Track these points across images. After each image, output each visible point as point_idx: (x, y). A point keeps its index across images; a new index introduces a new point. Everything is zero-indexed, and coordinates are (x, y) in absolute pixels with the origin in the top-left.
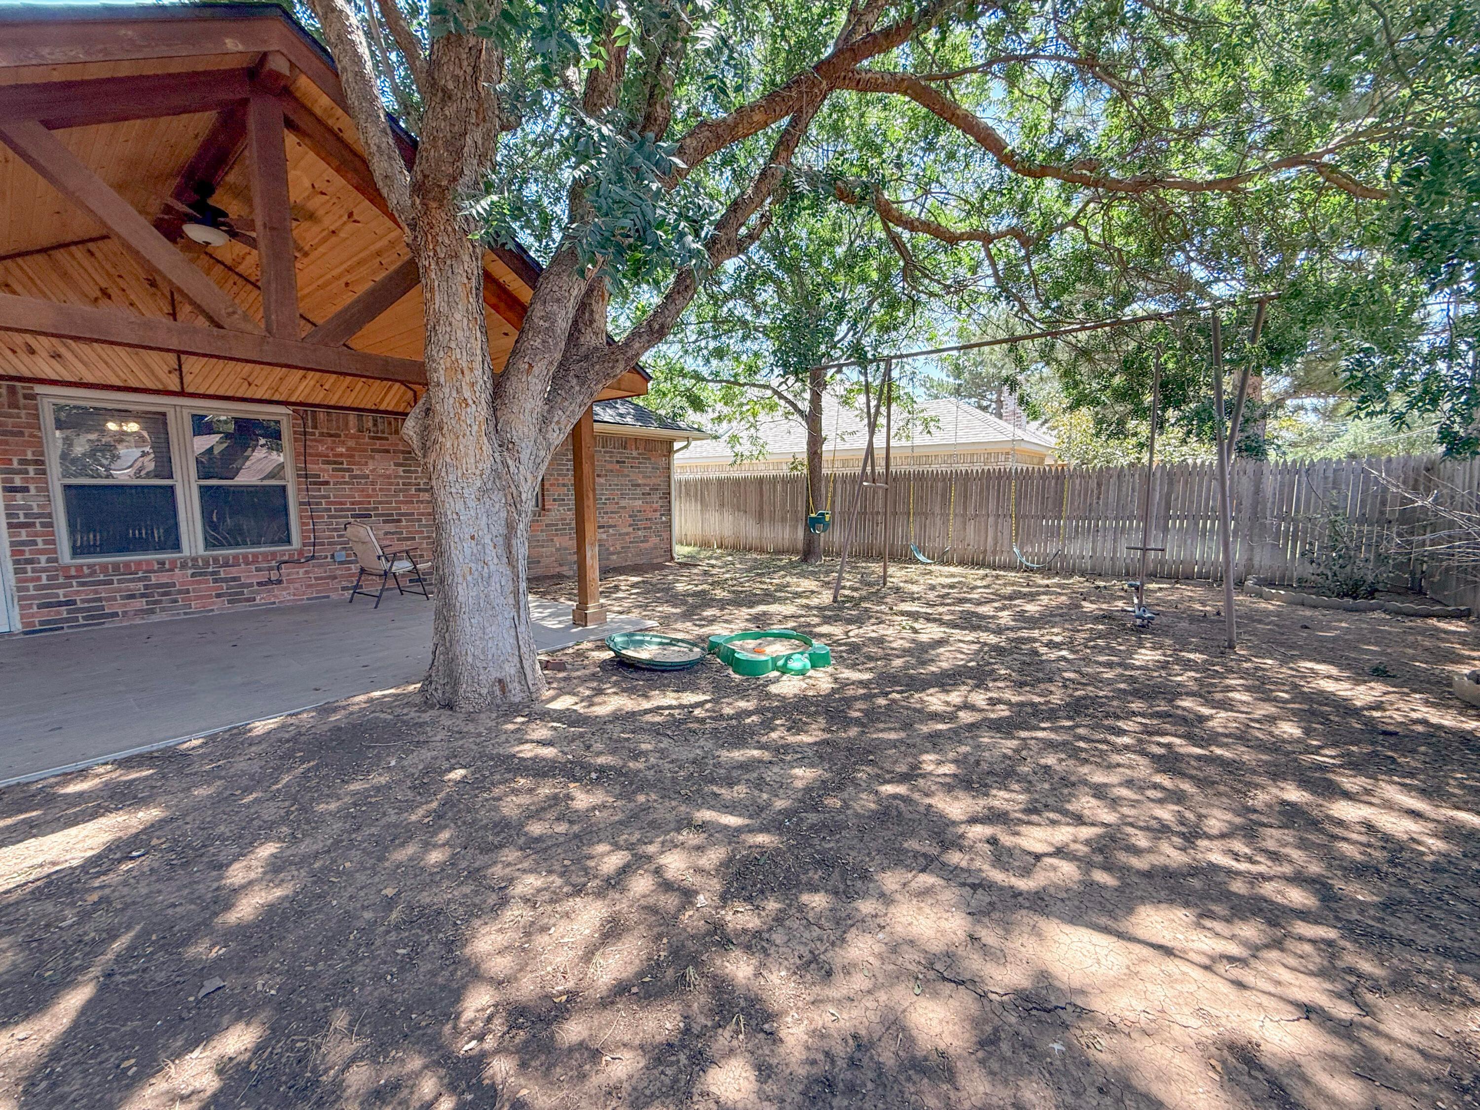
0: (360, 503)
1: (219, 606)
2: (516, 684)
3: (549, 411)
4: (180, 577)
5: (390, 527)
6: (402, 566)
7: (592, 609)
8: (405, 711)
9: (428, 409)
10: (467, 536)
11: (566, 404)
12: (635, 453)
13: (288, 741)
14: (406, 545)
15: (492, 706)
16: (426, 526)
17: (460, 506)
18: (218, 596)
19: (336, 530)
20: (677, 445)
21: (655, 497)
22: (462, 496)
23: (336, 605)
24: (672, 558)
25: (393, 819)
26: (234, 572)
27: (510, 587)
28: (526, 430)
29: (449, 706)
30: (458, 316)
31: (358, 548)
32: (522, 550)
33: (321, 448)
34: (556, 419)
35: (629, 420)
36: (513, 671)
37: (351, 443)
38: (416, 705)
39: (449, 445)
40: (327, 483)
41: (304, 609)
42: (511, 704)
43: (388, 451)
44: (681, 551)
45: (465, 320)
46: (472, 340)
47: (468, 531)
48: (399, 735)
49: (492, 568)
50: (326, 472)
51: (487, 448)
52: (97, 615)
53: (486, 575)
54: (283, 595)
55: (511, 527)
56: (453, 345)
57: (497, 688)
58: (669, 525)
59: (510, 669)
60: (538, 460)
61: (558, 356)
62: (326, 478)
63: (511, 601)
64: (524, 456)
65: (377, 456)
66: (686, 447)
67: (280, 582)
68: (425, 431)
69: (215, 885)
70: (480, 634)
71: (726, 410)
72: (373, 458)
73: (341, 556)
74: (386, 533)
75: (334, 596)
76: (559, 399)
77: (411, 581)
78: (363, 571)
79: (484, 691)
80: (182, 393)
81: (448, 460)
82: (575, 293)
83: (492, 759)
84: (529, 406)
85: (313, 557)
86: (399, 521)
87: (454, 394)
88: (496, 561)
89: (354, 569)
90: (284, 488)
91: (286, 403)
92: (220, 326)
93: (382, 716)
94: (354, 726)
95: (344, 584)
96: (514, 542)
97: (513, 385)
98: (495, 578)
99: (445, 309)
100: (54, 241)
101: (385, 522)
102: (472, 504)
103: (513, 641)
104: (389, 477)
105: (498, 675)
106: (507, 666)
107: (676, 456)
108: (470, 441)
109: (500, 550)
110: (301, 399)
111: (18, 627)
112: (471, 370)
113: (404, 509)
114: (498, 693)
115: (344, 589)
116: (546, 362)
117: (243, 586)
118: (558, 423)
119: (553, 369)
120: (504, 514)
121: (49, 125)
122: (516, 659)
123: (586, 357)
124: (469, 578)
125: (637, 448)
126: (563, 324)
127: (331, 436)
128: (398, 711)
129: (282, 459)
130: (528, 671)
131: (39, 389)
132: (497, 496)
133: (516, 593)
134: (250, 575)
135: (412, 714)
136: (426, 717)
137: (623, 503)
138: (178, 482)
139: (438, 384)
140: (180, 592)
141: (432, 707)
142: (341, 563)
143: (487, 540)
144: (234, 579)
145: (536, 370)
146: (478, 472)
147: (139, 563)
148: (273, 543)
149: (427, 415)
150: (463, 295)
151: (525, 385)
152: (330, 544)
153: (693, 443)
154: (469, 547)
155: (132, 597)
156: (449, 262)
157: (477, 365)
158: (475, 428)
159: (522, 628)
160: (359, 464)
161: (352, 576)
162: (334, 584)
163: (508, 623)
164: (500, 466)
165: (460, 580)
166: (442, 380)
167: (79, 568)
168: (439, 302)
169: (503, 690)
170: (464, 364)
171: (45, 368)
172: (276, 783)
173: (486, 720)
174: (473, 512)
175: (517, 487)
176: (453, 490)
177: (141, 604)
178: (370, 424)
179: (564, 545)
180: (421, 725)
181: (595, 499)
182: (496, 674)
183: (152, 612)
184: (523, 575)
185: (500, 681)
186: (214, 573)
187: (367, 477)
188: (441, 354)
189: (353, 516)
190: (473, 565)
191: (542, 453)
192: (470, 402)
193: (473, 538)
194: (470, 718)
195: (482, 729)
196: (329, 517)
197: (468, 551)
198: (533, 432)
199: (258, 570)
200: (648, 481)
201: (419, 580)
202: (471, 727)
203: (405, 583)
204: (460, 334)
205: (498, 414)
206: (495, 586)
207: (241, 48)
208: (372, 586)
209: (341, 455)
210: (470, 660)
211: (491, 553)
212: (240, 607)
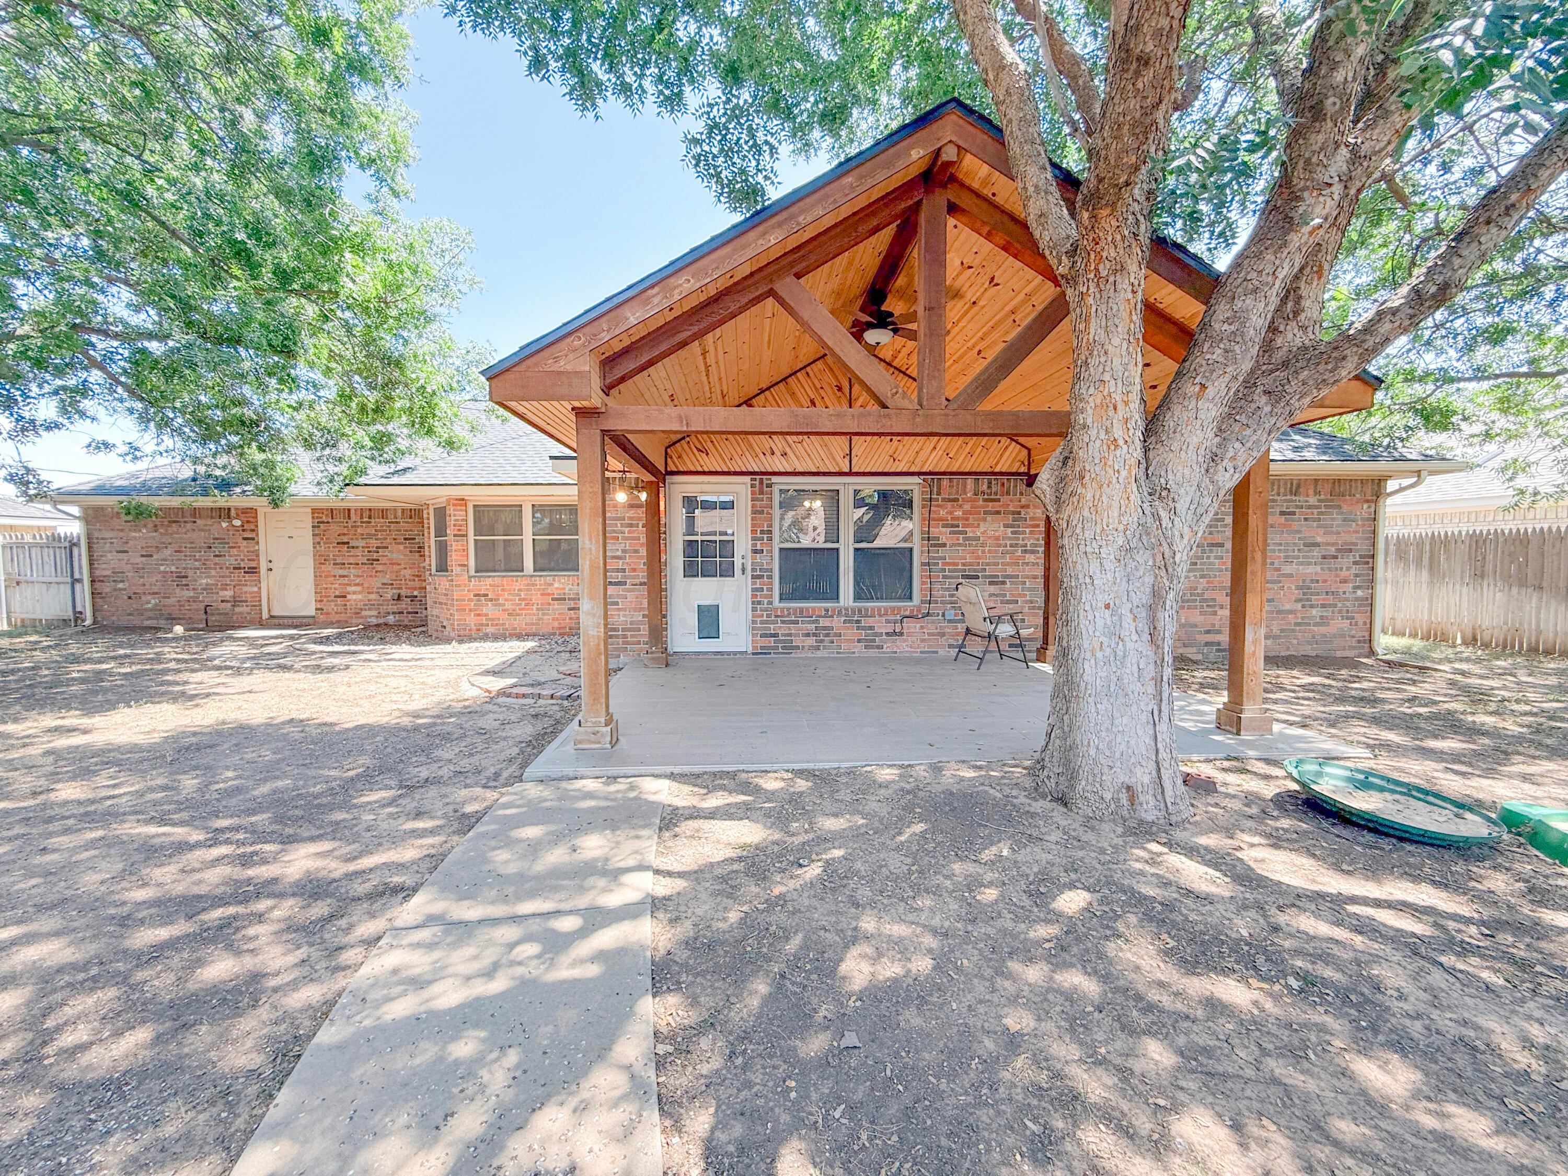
0: (971, 564)
1: (859, 648)
2: (1150, 797)
3: (1219, 446)
4: (837, 623)
5: (993, 589)
6: (1005, 630)
7: (1249, 712)
8: (1014, 793)
9: (1067, 458)
10: (1101, 605)
11: (1248, 432)
12: (1313, 500)
13: (909, 792)
14: (1009, 609)
15: (1117, 818)
16: (1030, 589)
17: (1094, 567)
18: (859, 641)
19: (948, 589)
20: (1391, 485)
21: (1346, 561)
22: (1099, 555)
23: (944, 661)
24: (1372, 653)
25: (1009, 925)
26: (870, 622)
27: (1150, 671)
28: (1187, 472)
29: (1063, 801)
30: (1116, 341)
31: (967, 609)
32: (1169, 626)
33: (942, 513)
34: (1230, 454)
35: (1308, 454)
36: (1146, 779)
37: (967, 507)
38: (1025, 789)
39: (1089, 496)
40: (944, 545)
41: (918, 661)
42: (1141, 822)
43: (998, 513)
44: (1385, 642)
45: (1125, 345)
46: (1131, 366)
47: (1102, 599)
48: (1009, 820)
49: (1130, 645)
50: (942, 533)
51: (1135, 497)
52: (790, 648)
53: (1120, 653)
54: (903, 646)
55: (1157, 594)
56: (1107, 377)
57: (1124, 798)
58: (1369, 604)
59: (1143, 777)
60: (1201, 510)
61: (1247, 366)
62: (943, 539)
63: (1151, 689)
64: (1182, 506)
65: (989, 518)
66: (1412, 486)
67: (901, 634)
68: (1061, 483)
69: (854, 924)
70: (1107, 724)
71: (1502, 422)
72: (985, 520)
73: (950, 615)
74: (991, 595)
75: (941, 652)
76: (1236, 427)
77: (1010, 646)
78: (968, 631)
79: (1108, 796)
80: (850, 474)
81: (1086, 513)
82: (1281, 274)
83: (1125, 892)
84: (1194, 440)
85: (928, 614)
86: (1004, 583)
87: (1102, 435)
88: (1135, 637)
89: (961, 628)
90: (911, 549)
91: (919, 474)
92: (885, 407)
93: (992, 791)
94: (965, 795)
95: (951, 642)
96: (1160, 615)
97: (1176, 415)
98: (1132, 658)
99: (1101, 336)
100: (790, 372)
101: (991, 583)
102: (1109, 565)
103: (1149, 741)
104: (997, 539)
105: (1127, 780)
106: (1139, 771)
107: (1389, 501)
108: (1116, 491)
109: (1143, 625)
110: (931, 469)
111: (750, 650)
112: (1126, 403)
113: (1010, 571)
114: (1125, 801)
115: (950, 646)
116: (1227, 378)
117: (876, 635)
118: (1233, 458)
119: (1235, 386)
120: (1149, 579)
121: (798, 276)
122: (1152, 766)
123: (1285, 364)
124: (1099, 655)
125: (1317, 493)
126: (1257, 322)
127: (950, 500)
128: (1007, 791)
129: (911, 526)
130: (1167, 784)
131: (775, 479)
132: (1143, 557)
133: (1158, 681)
134: (882, 627)
135: (1022, 799)
136: (1039, 806)
137: (1287, 569)
138: (841, 546)
139: (1085, 426)
140: (837, 635)
141: (1043, 796)
142: (950, 621)
143: (1125, 610)
144: (871, 628)
145: (1211, 392)
146: (1121, 528)
147: (814, 609)
148: (899, 599)
149: (1064, 463)
150: (1125, 315)
151: (1192, 414)
152: (943, 602)
153: (1430, 480)
154: (1103, 618)
155: (808, 635)
156: (1111, 279)
157: (1135, 398)
158: (1124, 473)
159: (1163, 727)
160: (972, 526)
161: (958, 634)
162: (943, 641)
163: (1144, 717)
164: (1150, 520)
165: (1088, 655)
166: (1089, 421)
167: (782, 610)
168: (1095, 329)
169: (1132, 800)
170: (1118, 397)
171: (778, 464)
172: (900, 834)
173: (1110, 834)
174: (1110, 576)
175: (1170, 545)
176: (1089, 549)
177: (811, 641)
178: (985, 487)
179: (1192, 620)
180: (1033, 815)
181: (1264, 563)
182: (1123, 778)
183: (818, 648)
184: (1168, 659)
185: (1129, 788)
186: (858, 622)
187: (978, 539)
188: (1092, 391)
189: (964, 577)
190: (1105, 640)
191: (1207, 501)
192: (1121, 442)
193: (1107, 606)
194: (1089, 823)
195: (1106, 845)
196: (944, 577)
197: (1100, 623)
198: (1197, 473)
199: (888, 621)
200: (1333, 539)
201: (1021, 645)
202: (1090, 836)
203: (1004, 646)
204: (1116, 361)
205: (1151, 455)
206: (1131, 668)
207: (922, 153)
208: (975, 646)
209: (958, 519)
210: (1092, 752)
211: (1128, 625)
212: (873, 653)
